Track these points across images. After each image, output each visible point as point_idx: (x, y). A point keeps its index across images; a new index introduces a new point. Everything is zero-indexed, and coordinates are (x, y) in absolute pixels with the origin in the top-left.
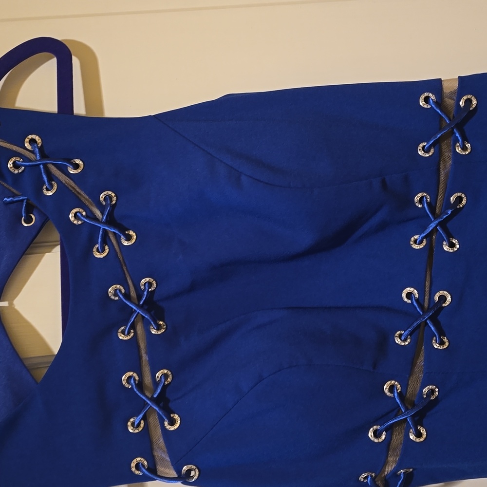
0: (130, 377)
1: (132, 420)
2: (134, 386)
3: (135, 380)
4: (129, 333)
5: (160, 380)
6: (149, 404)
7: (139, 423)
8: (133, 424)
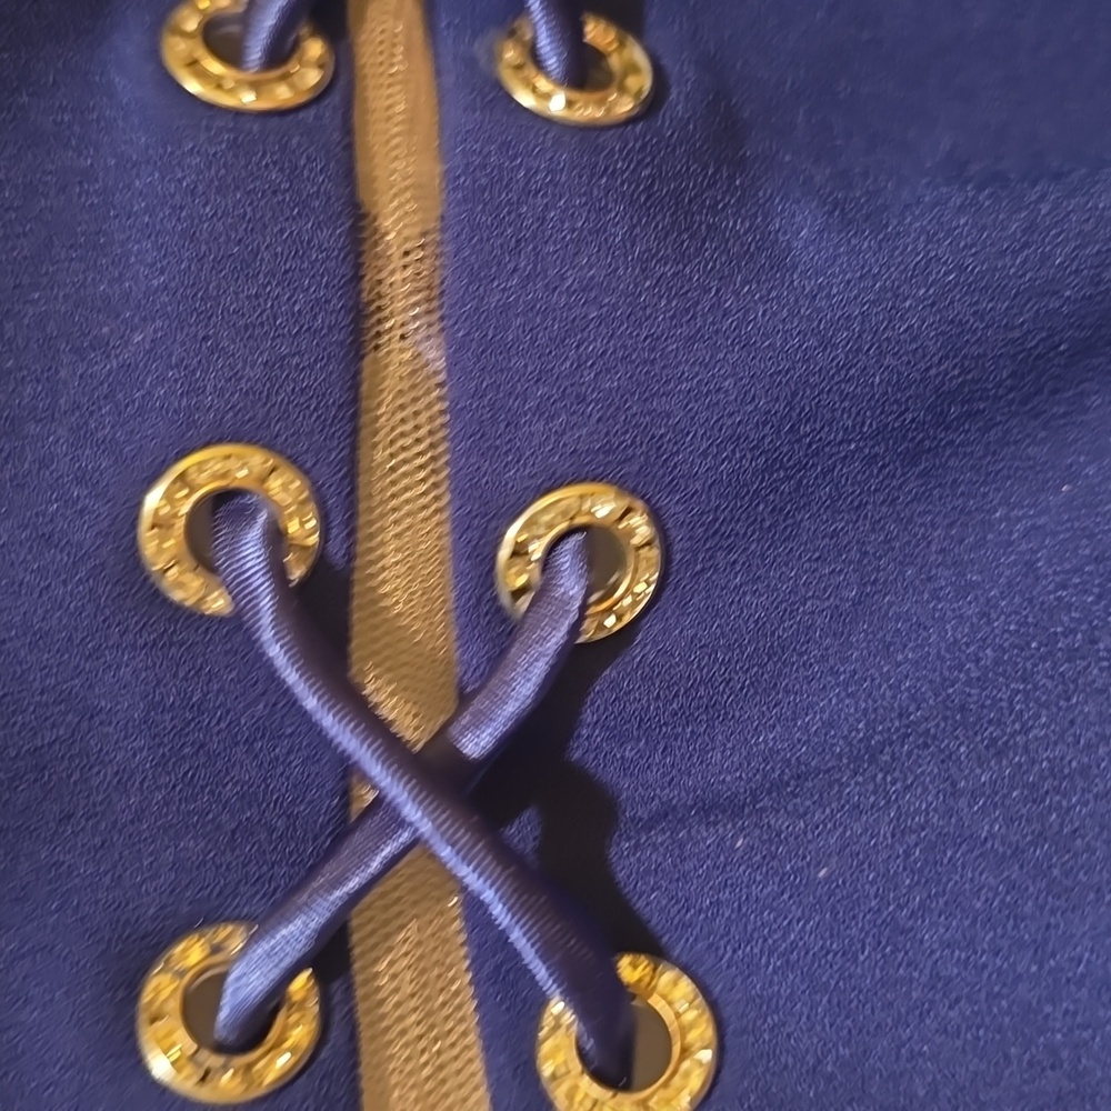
0: (225, 507)
1: (191, 953)
2: (266, 603)
3: (276, 538)
4: (280, 53)
5: (542, 592)
6: (402, 824)
7: (268, 1009)
8: (199, 1003)
